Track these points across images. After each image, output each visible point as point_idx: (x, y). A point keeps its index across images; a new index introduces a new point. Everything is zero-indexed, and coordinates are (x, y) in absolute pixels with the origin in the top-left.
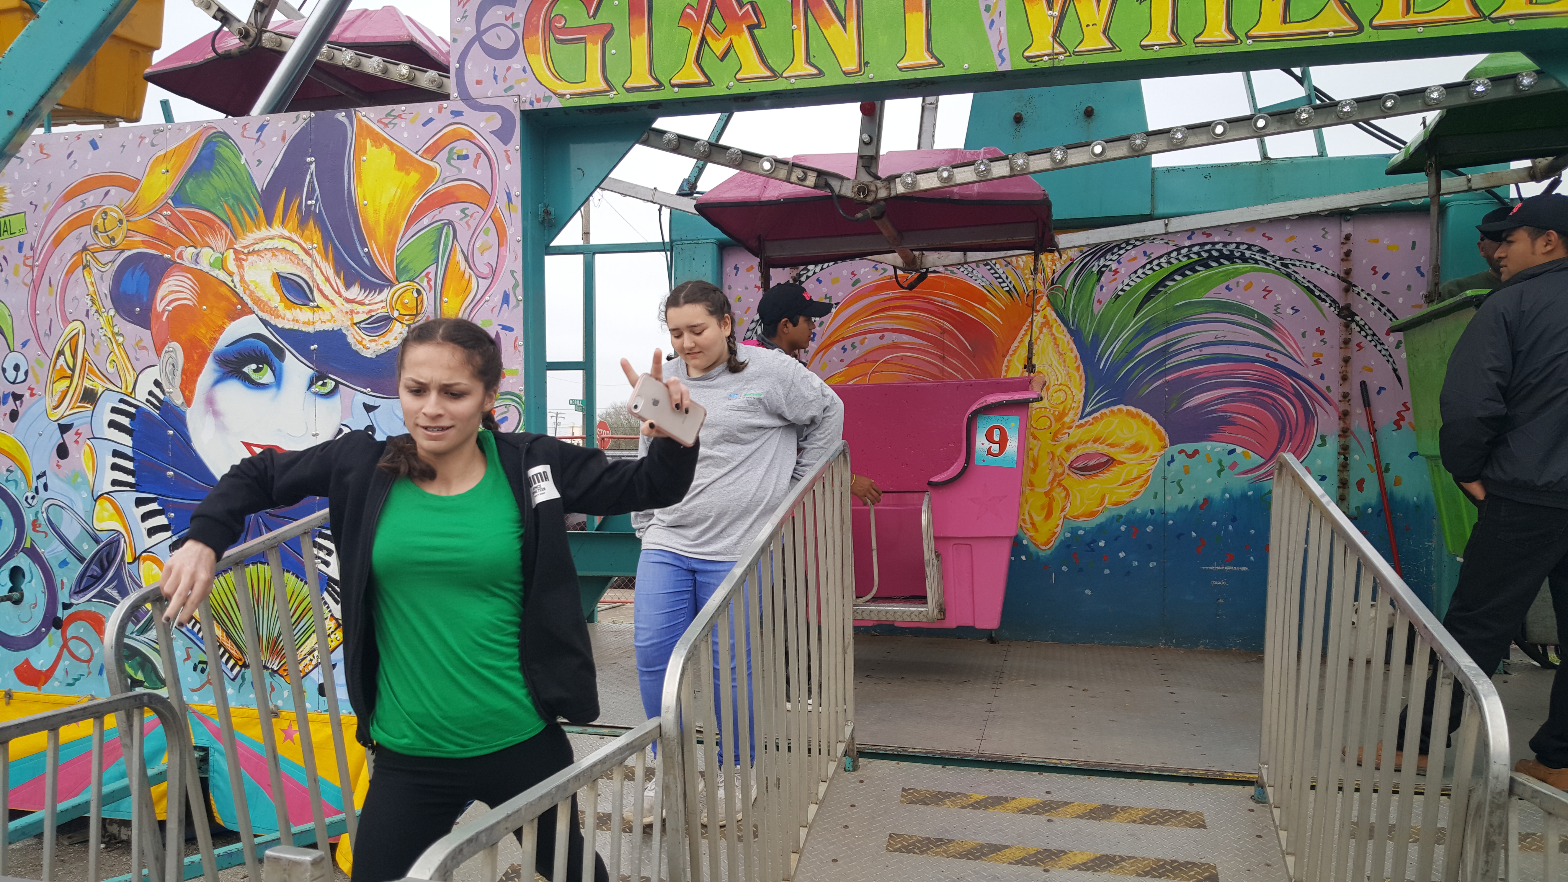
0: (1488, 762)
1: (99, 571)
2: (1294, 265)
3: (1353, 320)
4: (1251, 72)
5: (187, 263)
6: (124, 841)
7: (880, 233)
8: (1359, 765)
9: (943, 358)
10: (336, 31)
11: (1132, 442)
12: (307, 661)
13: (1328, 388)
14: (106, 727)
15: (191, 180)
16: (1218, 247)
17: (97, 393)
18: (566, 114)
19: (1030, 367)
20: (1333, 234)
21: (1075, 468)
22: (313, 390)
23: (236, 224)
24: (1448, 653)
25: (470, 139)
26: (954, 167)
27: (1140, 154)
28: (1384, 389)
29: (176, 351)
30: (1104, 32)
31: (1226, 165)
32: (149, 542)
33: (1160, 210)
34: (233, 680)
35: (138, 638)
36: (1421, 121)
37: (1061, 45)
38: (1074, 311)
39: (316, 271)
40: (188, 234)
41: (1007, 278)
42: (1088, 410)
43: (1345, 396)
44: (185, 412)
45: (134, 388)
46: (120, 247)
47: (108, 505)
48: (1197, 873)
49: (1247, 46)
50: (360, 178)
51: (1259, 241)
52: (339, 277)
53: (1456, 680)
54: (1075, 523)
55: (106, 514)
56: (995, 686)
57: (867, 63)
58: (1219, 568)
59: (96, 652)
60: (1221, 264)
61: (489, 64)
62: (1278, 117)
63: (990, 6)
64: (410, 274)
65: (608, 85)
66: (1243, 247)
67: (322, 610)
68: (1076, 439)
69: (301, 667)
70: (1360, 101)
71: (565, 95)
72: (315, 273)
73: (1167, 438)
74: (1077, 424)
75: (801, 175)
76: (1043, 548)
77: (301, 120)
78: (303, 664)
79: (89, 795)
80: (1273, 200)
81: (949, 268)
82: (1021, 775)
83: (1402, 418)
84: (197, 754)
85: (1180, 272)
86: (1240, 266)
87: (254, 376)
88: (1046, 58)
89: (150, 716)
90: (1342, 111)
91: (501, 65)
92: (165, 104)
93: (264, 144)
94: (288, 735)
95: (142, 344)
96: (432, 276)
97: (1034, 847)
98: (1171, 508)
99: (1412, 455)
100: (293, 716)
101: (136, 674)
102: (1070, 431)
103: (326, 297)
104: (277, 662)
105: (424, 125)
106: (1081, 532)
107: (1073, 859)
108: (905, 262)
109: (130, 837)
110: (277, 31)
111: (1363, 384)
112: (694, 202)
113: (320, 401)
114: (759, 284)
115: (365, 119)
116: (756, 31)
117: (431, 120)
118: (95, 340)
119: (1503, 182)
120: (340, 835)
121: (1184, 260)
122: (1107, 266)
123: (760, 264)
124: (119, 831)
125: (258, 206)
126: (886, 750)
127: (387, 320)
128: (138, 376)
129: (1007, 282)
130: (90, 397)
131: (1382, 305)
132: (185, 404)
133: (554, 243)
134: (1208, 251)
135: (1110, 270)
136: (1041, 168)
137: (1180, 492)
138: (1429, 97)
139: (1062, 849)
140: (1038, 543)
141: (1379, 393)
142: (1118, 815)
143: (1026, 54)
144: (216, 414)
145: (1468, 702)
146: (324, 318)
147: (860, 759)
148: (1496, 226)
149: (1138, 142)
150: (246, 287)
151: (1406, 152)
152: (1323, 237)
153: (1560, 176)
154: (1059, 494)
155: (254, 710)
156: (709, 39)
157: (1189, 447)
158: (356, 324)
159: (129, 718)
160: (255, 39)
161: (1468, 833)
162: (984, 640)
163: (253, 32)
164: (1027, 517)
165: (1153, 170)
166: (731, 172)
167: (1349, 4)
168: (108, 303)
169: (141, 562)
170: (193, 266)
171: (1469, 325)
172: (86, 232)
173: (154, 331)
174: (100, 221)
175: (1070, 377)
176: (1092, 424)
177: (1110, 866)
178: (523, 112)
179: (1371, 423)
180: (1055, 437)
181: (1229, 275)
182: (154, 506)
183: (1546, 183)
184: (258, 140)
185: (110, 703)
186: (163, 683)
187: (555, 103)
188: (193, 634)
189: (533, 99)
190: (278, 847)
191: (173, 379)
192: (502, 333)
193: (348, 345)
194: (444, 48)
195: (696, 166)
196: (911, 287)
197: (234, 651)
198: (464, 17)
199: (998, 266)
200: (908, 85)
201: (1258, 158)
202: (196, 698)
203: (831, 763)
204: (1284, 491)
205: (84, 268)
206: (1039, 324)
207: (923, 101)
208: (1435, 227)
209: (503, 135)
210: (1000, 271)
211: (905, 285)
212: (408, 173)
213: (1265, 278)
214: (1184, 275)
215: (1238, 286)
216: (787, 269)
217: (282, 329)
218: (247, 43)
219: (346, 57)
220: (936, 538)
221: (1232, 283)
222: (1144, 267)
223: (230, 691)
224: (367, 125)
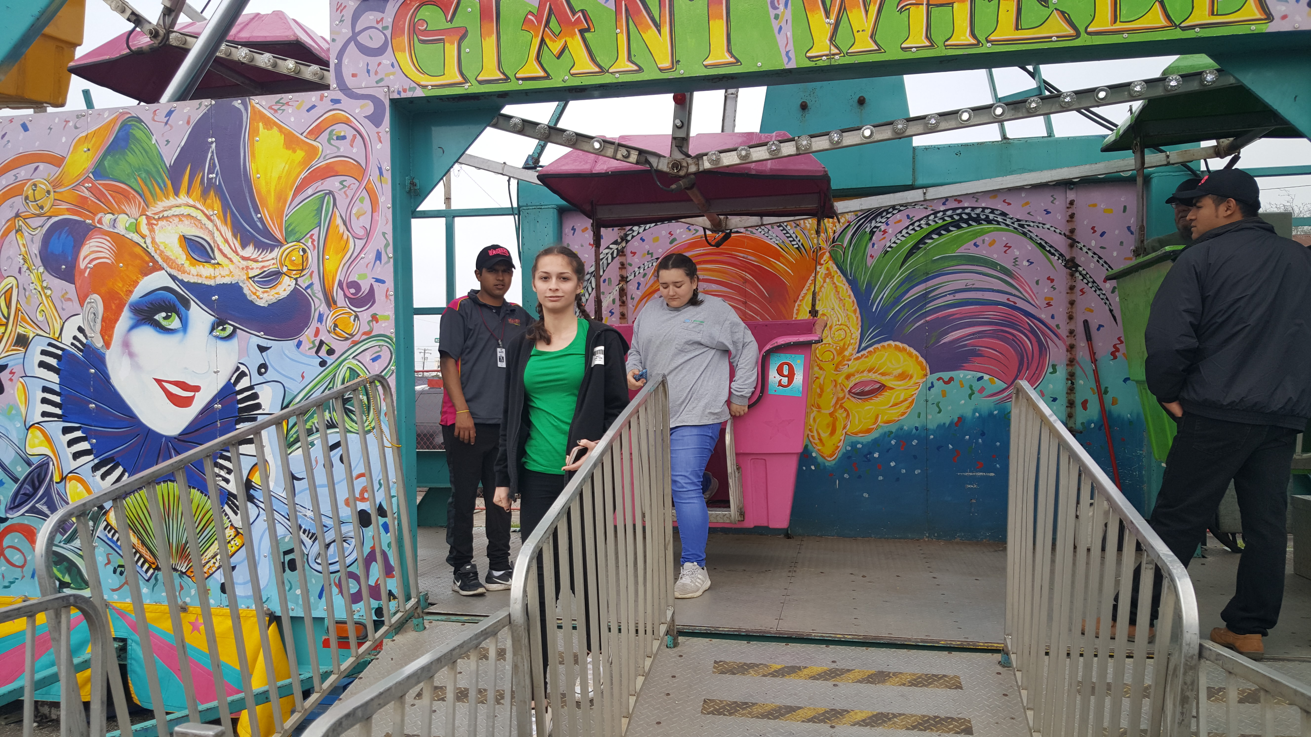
0: (1182, 632)
1: (31, 489)
2: (1029, 225)
3: (1077, 271)
4: (993, 70)
5: (106, 228)
6: (53, 720)
7: (692, 200)
8: (1083, 634)
9: (745, 303)
10: (233, 31)
11: (900, 371)
12: (211, 564)
13: (1057, 326)
14: (38, 622)
15: (109, 157)
16: (967, 211)
17: (28, 338)
18: (428, 101)
19: (814, 312)
20: (1061, 199)
21: (853, 393)
22: (214, 334)
23: (148, 194)
24: (1149, 544)
25: (347, 123)
26: (750, 147)
27: (901, 136)
28: (1103, 326)
29: (96, 302)
30: (871, 37)
31: (973, 144)
32: (74, 464)
33: (920, 182)
34: (148, 581)
35: (65, 546)
36: (1129, 108)
37: (837, 47)
38: (851, 264)
39: (217, 234)
40: (107, 202)
41: (796, 237)
42: (863, 345)
43: (1071, 332)
44: (104, 354)
45: (60, 334)
46: (48, 214)
47: (38, 433)
48: (955, 726)
49: (987, 48)
50: (253, 155)
51: (1001, 207)
52: (236, 239)
53: (1156, 565)
54: (854, 439)
55: (37, 441)
56: (790, 574)
57: (679, 61)
58: (971, 474)
59: (28, 558)
60: (969, 225)
61: (363, 60)
62: (1012, 106)
63: (778, 15)
64: (297, 236)
65: (463, 78)
66: (987, 211)
67: (222, 520)
68: (854, 369)
69: (205, 569)
70: (1078, 93)
71: (427, 86)
72: (215, 235)
73: (928, 368)
74: (855, 357)
75: (625, 153)
76: (829, 459)
77: (203, 107)
78: (207, 566)
79: (23, 681)
80: (1011, 173)
81: (749, 229)
82: (812, 647)
83: (1117, 350)
84: (116, 645)
85: (936, 232)
86: (985, 226)
87: (164, 323)
88: (824, 58)
89: (75, 613)
90: (1064, 101)
91: (373, 61)
92: (86, 93)
93: (171, 127)
94: (195, 627)
95: (68, 296)
96: (315, 237)
97: (823, 706)
98: (932, 425)
99: (1126, 380)
100: (199, 610)
101: (63, 577)
102: (849, 363)
103: (225, 256)
104: (185, 565)
105: (308, 111)
106: (859, 446)
107: (854, 716)
108: (712, 224)
109: (59, 716)
110: (182, 31)
111: (1086, 323)
112: (537, 174)
113: (221, 344)
114: (592, 243)
115: (258, 106)
116: (586, 35)
117: (314, 107)
118: (27, 293)
119: (1194, 157)
120: (241, 711)
121: (940, 222)
122: (877, 227)
123: (592, 225)
124: (50, 712)
125: (166, 179)
126: (701, 630)
127: (277, 274)
128: (64, 323)
129: (797, 240)
130: (22, 341)
131: (1100, 258)
132: (105, 347)
133: (421, 208)
134: (959, 215)
135: (880, 231)
136: (821, 148)
137: (939, 412)
138: (1133, 90)
139: (845, 708)
140: (825, 455)
141: (1098, 329)
142: (891, 679)
143: (809, 54)
144: (131, 355)
145: (1165, 583)
146: (223, 273)
147: (680, 638)
148: (1187, 194)
149: (900, 126)
150: (157, 247)
151: (1117, 134)
152: (1052, 202)
153: (1239, 153)
154: (841, 414)
155: (165, 607)
156: (547, 40)
157: (946, 375)
158: (250, 278)
159: (58, 615)
160: (164, 38)
161: (1168, 689)
162: (782, 536)
163: (162, 32)
164: (815, 434)
165: (914, 148)
166: (566, 150)
167: (1068, 15)
168: (38, 261)
169: (68, 481)
170: (111, 230)
171: (1168, 274)
172: (18, 201)
173: (78, 285)
174: (30, 192)
175: (848, 319)
176: (867, 357)
177: (885, 722)
178: (393, 101)
179: (1093, 354)
180: (837, 368)
181: (976, 234)
182: (79, 434)
183: (1228, 159)
184: (166, 123)
185: (41, 603)
186: (86, 584)
187: (419, 93)
188: (113, 542)
189: (401, 89)
190: (185, 724)
191: (94, 325)
192: (376, 285)
193: (244, 295)
194: (325, 46)
195: (539, 145)
196: (718, 245)
197: (148, 556)
198: (341, 21)
199: (789, 227)
200: (712, 79)
201: (999, 138)
202: (116, 597)
203: (655, 642)
204: (1020, 411)
205: (17, 231)
206: (823, 275)
207: (726, 92)
208: (1141, 194)
209: (375, 119)
210: (791, 232)
211: (713, 243)
212: (295, 151)
213: (1005, 237)
214: (940, 235)
215: (983, 243)
216: (616, 229)
217: (188, 283)
218: (157, 42)
219: (241, 54)
220: (737, 454)
221: (979, 241)
222: (907, 228)
223: (145, 590)
224: (260, 111)
